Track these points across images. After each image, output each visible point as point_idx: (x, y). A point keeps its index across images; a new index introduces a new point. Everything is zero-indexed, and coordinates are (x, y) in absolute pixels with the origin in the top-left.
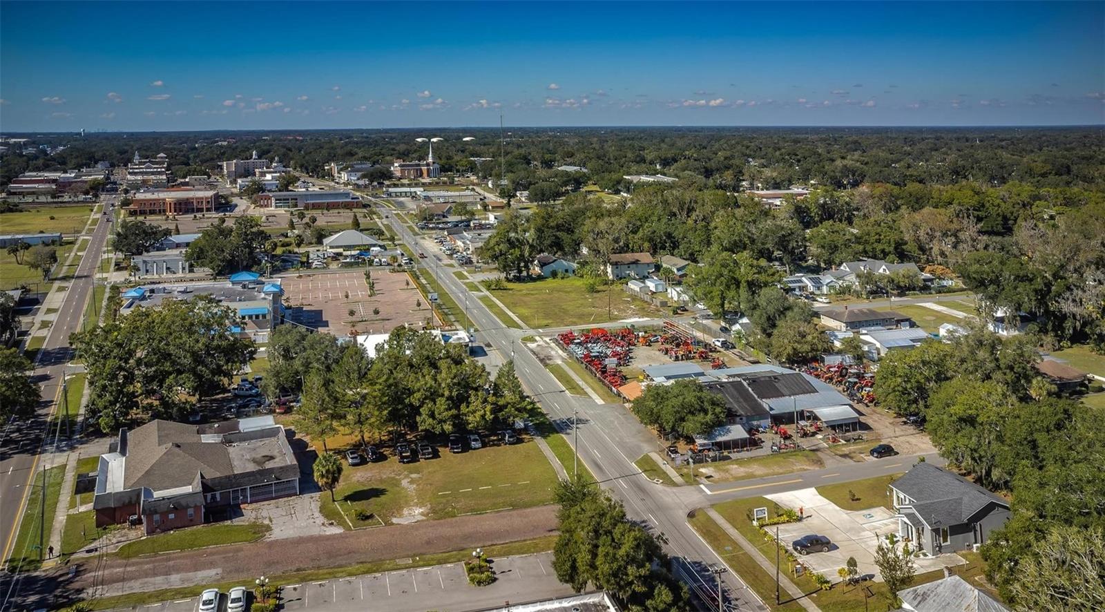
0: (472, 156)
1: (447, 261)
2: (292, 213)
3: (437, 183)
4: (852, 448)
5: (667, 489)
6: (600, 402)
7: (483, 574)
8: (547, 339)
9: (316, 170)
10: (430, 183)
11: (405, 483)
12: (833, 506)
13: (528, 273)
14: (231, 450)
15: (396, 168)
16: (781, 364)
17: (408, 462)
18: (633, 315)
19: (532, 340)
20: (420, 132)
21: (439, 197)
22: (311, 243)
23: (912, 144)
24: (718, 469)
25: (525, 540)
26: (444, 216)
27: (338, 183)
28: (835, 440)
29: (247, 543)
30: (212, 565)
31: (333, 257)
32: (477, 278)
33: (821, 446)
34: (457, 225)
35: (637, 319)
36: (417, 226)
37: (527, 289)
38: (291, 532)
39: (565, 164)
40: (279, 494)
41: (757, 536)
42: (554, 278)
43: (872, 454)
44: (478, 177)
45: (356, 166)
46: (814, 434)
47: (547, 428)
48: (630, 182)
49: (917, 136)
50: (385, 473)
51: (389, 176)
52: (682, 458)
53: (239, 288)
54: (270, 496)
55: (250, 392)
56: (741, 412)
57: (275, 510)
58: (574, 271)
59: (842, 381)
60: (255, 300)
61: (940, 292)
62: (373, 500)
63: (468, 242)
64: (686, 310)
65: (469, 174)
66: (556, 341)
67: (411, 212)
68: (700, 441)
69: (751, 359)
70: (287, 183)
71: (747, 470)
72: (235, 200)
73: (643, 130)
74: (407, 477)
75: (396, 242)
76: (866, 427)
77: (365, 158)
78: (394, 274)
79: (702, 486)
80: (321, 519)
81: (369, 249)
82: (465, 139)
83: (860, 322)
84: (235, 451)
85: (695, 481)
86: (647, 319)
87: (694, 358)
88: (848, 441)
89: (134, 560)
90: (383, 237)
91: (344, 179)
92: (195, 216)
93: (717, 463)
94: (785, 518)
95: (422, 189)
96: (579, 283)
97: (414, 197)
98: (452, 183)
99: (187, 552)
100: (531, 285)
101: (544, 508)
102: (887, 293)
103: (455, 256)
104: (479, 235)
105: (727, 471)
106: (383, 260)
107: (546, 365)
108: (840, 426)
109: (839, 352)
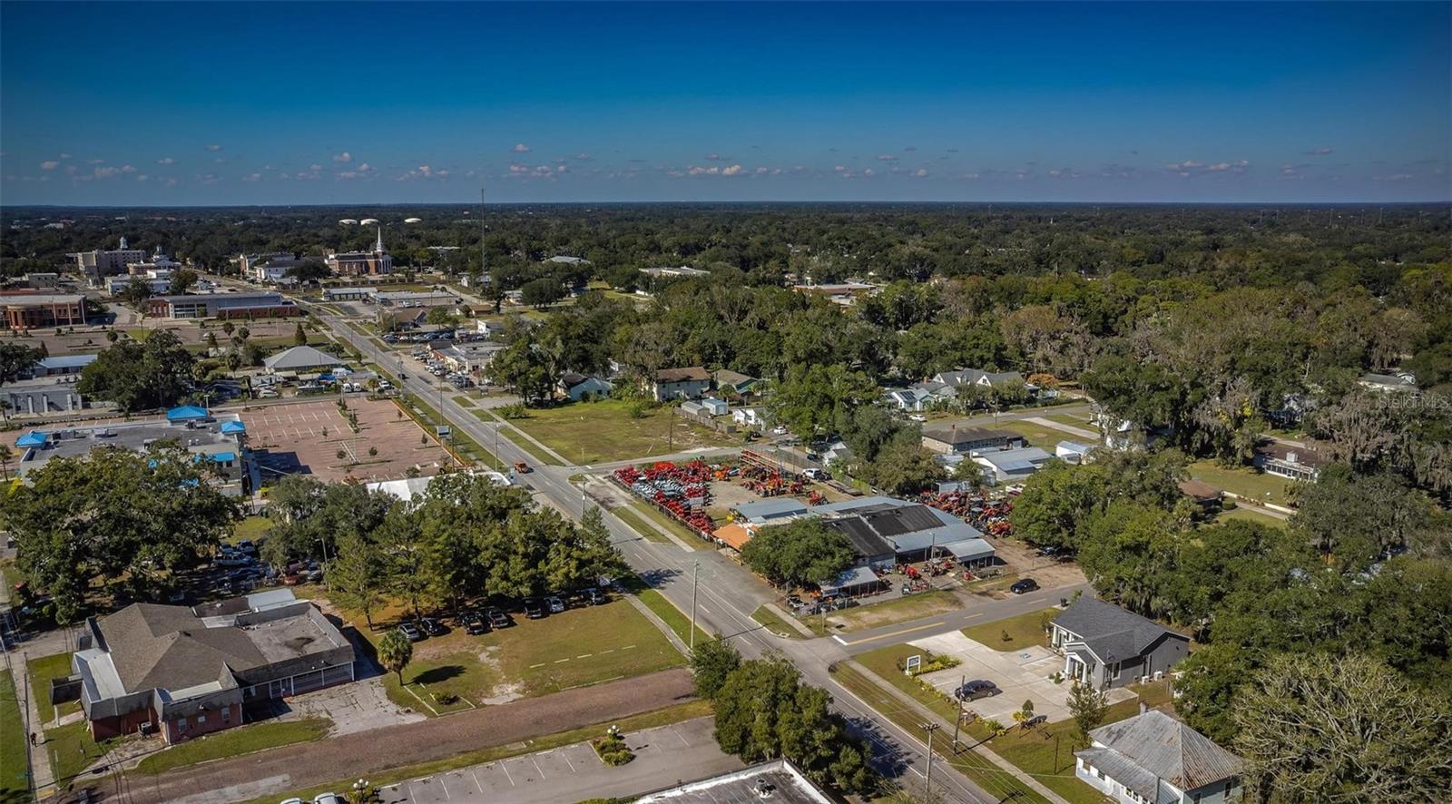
0: (431, 243)
1: (437, 383)
2: (202, 324)
3: (391, 281)
4: (989, 584)
5: (797, 643)
6: (689, 549)
7: (617, 753)
8: (600, 477)
9: (219, 265)
10: (382, 282)
11: (483, 657)
12: (985, 648)
13: (552, 396)
14: (250, 633)
15: (331, 259)
16: (890, 495)
17: (479, 634)
18: (699, 444)
19: (581, 478)
20: (344, 211)
21: (401, 300)
22: (246, 365)
23: (979, 225)
24: (849, 617)
25: (651, 711)
26: (416, 326)
27: (253, 282)
28: (970, 578)
29: (308, 742)
30: (273, 771)
31: (284, 383)
32: (487, 404)
33: (955, 584)
34: (437, 337)
35: (702, 449)
36: (384, 340)
37: (555, 416)
38: (361, 724)
39: (558, 254)
40: (331, 681)
41: (913, 686)
42: (585, 401)
43: (1014, 591)
44: (446, 273)
45: (276, 259)
46: (945, 572)
47: (635, 584)
48: (649, 277)
49: (983, 215)
50: (455, 649)
51: (326, 272)
52: (807, 607)
53: (183, 427)
54: (319, 685)
55: (240, 561)
56: (864, 552)
57: (331, 701)
58: (609, 393)
59: (962, 511)
60: (213, 443)
61: (1046, 405)
62: (451, 680)
63: (463, 359)
64: (760, 436)
65: (431, 269)
66: (613, 479)
67: (369, 320)
68: (825, 588)
69: (853, 491)
70: (182, 284)
71: (880, 616)
72: (112, 308)
73: (641, 207)
74: (483, 650)
75: (363, 361)
76: (1000, 562)
77: (283, 248)
78: (375, 403)
79: (835, 637)
80: (393, 708)
81: (330, 372)
82: (408, 221)
83: (968, 443)
84: (256, 634)
85: (826, 632)
86: (714, 448)
87: (784, 492)
88: (983, 577)
89: (164, 775)
90: (343, 355)
91: (260, 277)
92: (59, 331)
93: (845, 611)
94: (938, 664)
95: (375, 289)
96: (618, 406)
97: (366, 300)
98: (411, 281)
99: (234, 759)
100: (556, 412)
101: (662, 674)
102: (988, 407)
103: (448, 377)
104: (475, 349)
105: (858, 619)
106: (355, 384)
107: (610, 509)
108: (975, 562)
109: (954, 479)
